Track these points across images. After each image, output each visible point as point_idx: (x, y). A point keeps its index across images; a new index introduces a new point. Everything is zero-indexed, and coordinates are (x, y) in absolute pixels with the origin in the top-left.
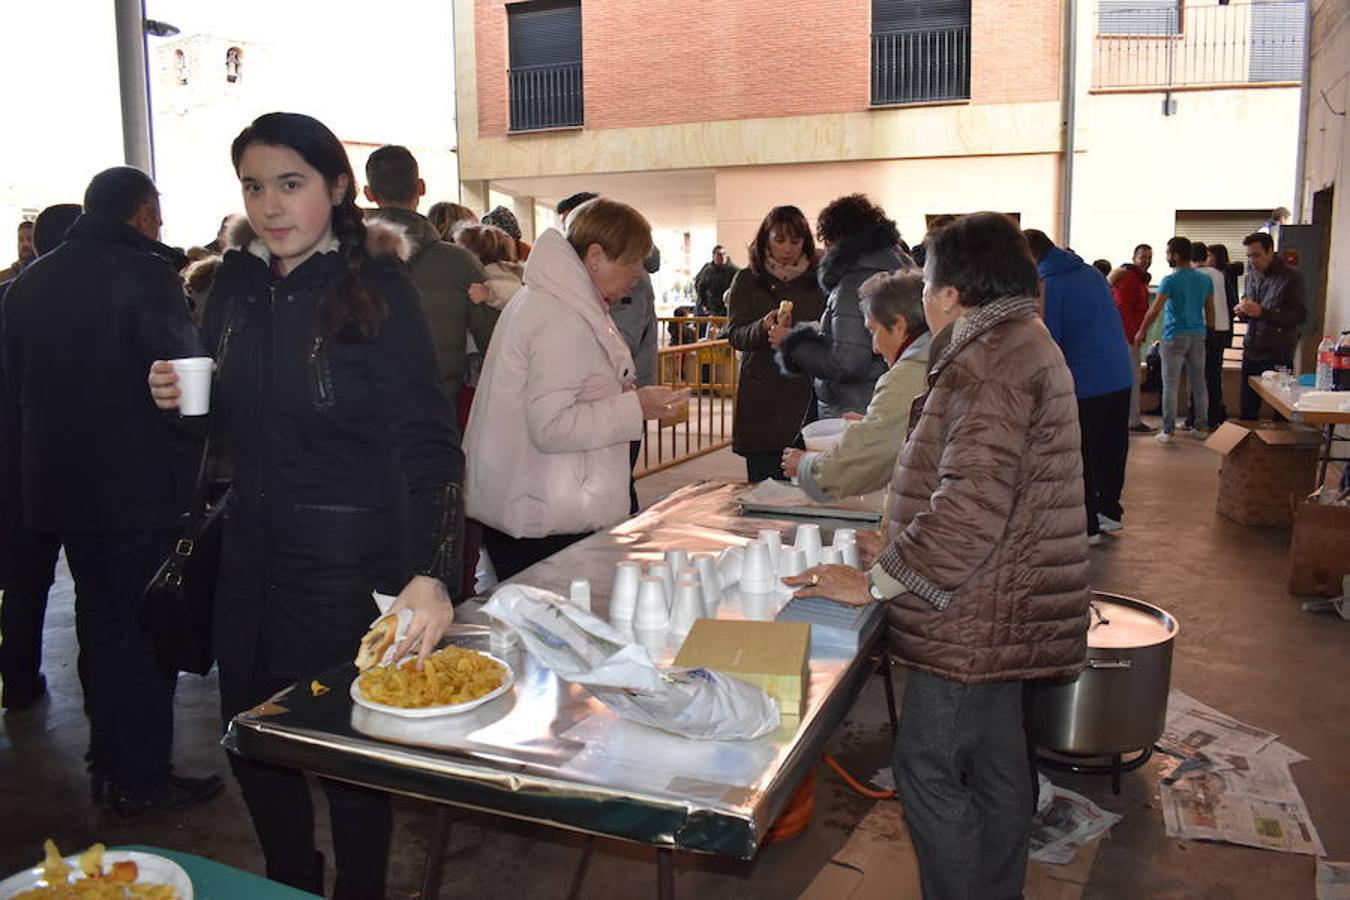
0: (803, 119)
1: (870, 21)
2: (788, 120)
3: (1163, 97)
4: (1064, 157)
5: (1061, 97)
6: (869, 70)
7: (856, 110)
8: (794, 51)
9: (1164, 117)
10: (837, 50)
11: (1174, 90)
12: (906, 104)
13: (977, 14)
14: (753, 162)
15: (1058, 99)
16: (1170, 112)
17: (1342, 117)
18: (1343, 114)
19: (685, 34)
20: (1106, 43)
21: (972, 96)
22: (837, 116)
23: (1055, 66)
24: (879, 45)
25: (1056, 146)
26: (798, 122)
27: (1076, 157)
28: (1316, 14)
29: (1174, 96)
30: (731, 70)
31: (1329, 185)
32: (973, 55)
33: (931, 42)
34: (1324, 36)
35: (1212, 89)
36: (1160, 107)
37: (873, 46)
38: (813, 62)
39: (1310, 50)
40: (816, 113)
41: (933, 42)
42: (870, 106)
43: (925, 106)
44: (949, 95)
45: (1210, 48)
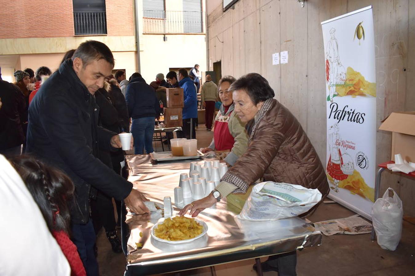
0: (51, 39)
1: (72, 7)
2: (46, 39)
3: (163, 36)
4: (137, 52)
5: (135, 34)
6: (73, 24)
7: (70, 36)
8: (46, 16)
9: (164, 41)
10: (62, 16)
11: (166, 34)
12: (87, 35)
13: (107, 8)
14: (34, 53)
15: (134, 35)
16: (165, 40)
17: (222, 43)
18: (223, 42)
19: (4, 7)
20: (146, 20)
21: (108, 33)
22: (63, 38)
23: (132, 25)
24: (76, 16)
25: (134, 49)
26: (50, 39)
27: (140, 52)
28: (209, 16)
29: (166, 36)
30: (23, 21)
31: (219, 61)
32: (107, 21)
33: (93, 16)
34: (213, 22)
35: (176, 34)
36: (163, 39)
37: (74, 16)
38: (54, 20)
39: (208, 25)
40: (55, 37)
41: (94, 16)
42: (74, 35)
43: (93, 36)
44: (100, 33)
45: (174, 23)
